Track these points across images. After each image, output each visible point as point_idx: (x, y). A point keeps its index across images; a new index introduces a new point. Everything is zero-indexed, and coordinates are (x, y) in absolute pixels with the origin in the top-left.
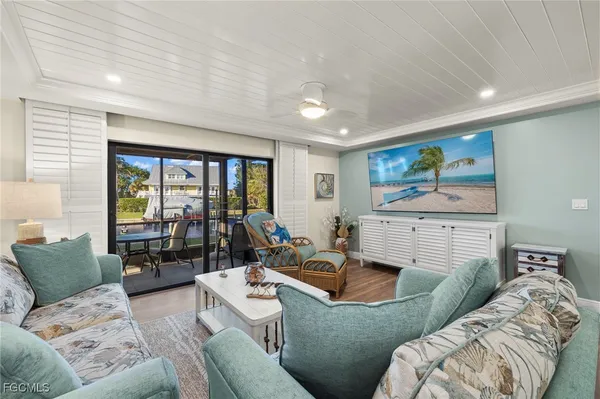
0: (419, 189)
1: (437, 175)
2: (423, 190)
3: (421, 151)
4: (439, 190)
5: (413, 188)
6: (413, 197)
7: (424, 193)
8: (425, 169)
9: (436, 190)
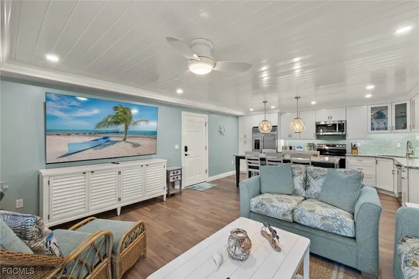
0: (111, 139)
1: (126, 128)
2: (115, 139)
3: (116, 108)
4: (127, 140)
5: (105, 138)
6: (105, 146)
7: (115, 142)
8: (117, 123)
9: (125, 140)
